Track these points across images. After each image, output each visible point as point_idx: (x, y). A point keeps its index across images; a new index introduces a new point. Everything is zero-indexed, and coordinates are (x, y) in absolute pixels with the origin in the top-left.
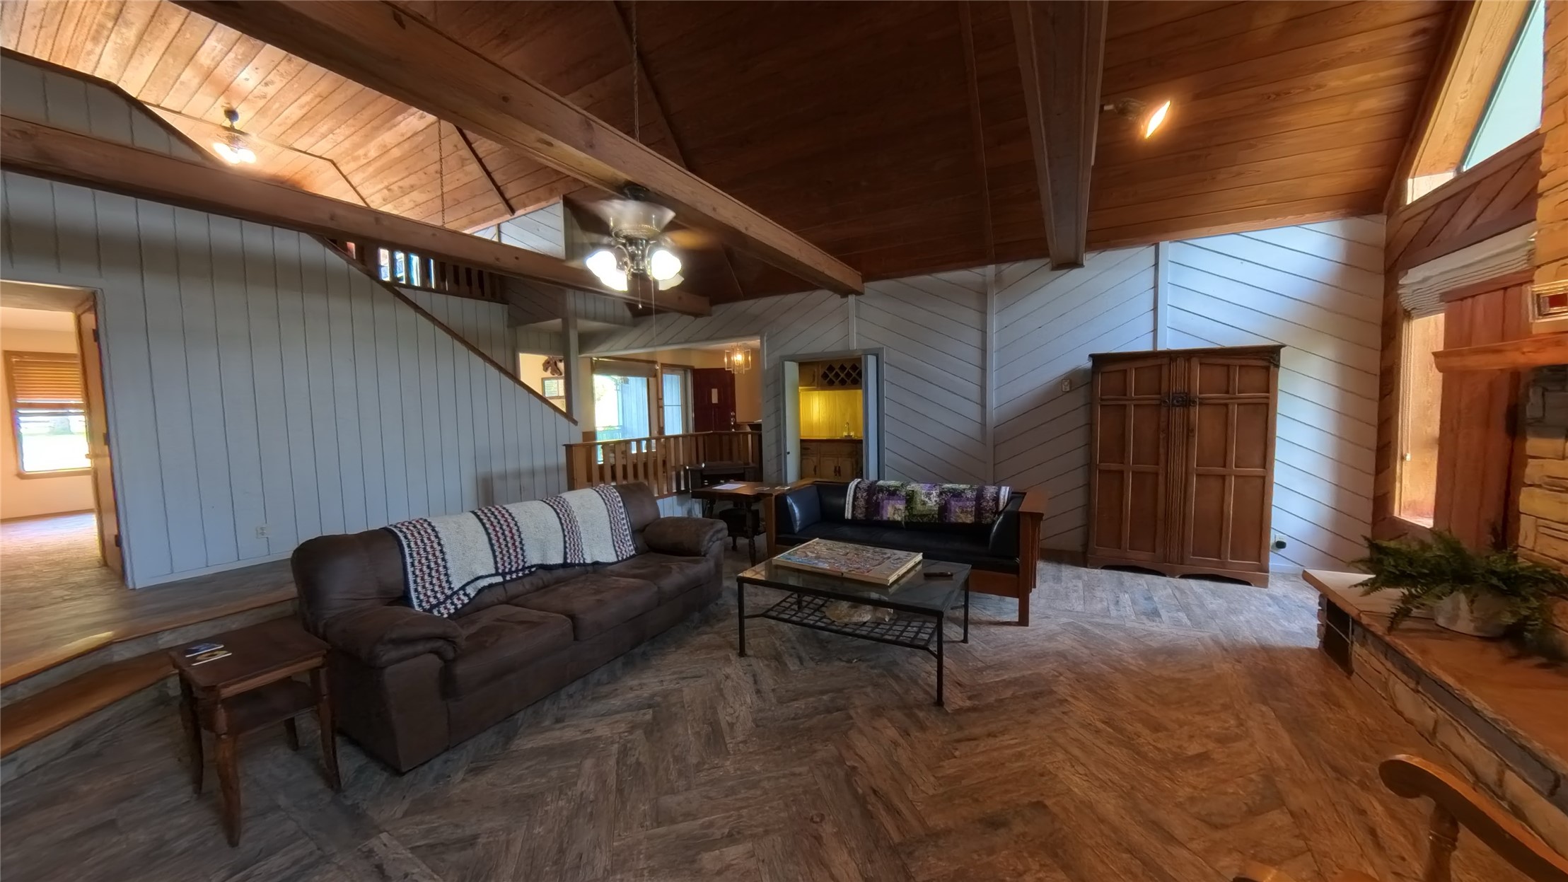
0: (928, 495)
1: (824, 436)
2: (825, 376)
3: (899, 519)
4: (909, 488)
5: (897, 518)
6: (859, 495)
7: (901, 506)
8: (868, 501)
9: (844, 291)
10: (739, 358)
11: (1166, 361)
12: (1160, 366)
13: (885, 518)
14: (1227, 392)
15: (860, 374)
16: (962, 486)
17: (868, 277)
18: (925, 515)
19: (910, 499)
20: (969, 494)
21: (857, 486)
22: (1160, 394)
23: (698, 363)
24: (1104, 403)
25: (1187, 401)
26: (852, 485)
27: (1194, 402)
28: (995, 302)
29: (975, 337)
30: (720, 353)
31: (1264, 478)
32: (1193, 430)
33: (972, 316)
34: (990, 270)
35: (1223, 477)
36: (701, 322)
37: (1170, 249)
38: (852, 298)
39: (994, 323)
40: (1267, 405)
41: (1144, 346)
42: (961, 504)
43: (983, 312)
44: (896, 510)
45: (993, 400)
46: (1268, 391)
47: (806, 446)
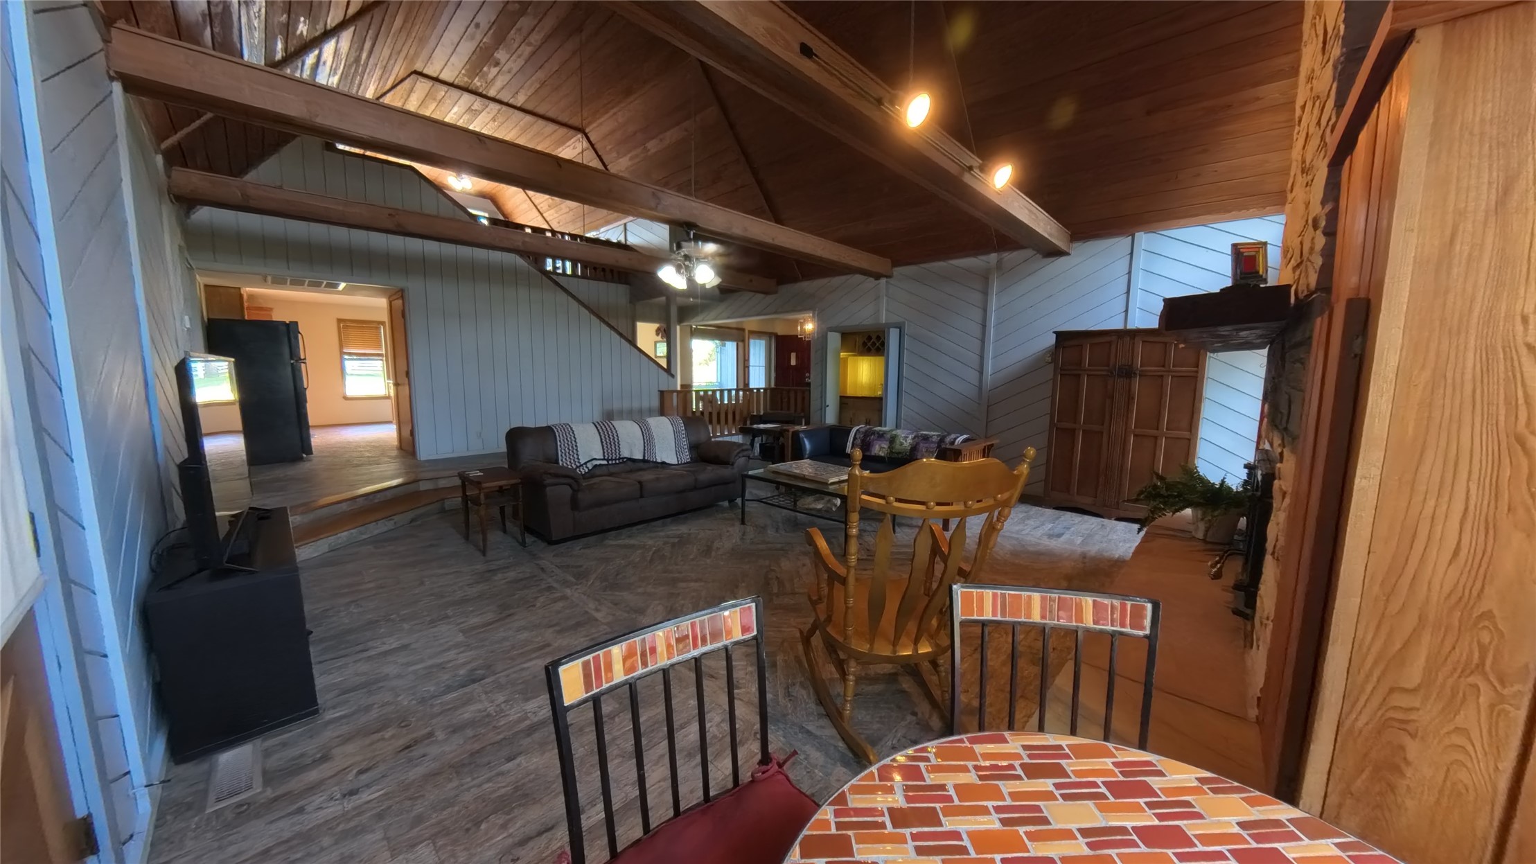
0: (906, 438)
1: (865, 393)
2: (864, 344)
3: (883, 455)
4: (894, 433)
5: (882, 454)
6: (857, 436)
7: (885, 445)
8: (863, 441)
9: (877, 276)
10: (809, 327)
11: (1114, 338)
12: (1110, 343)
13: (873, 454)
14: (1164, 366)
15: (883, 344)
16: (932, 433)
17: (896, 263)
18: (900, 453)
19: (892, 440)
20: (935, 439)
21: (858, 430)
22: (1108, 366)
23: (781, 330)
24: (1063, 372)
25: (1128, 373)
26: (855, 429)
27: (1135, 374)
28: (995, 286)
29: (977, 314)
30: (796, 322)
31: (1189, 440)
32: (1133, 398)
33: (976, 297)
34: (993, 257)
35: (1156, 438)
36: (770, 299)
37: (1144, 239)
38: (883, 281)
39: (994, 304)
40: (1196, 377)
41: (1117, 324)
42: (927, 445)
43: (985, 293)
44: (881, 448)
45: (989, 369)
46: (1197, 367)
47: (846, 402)
